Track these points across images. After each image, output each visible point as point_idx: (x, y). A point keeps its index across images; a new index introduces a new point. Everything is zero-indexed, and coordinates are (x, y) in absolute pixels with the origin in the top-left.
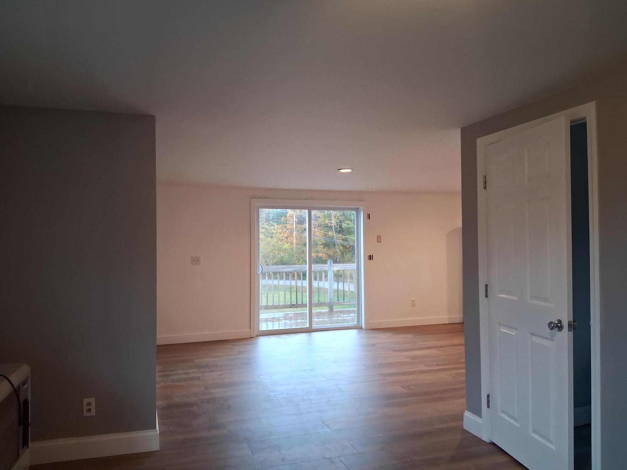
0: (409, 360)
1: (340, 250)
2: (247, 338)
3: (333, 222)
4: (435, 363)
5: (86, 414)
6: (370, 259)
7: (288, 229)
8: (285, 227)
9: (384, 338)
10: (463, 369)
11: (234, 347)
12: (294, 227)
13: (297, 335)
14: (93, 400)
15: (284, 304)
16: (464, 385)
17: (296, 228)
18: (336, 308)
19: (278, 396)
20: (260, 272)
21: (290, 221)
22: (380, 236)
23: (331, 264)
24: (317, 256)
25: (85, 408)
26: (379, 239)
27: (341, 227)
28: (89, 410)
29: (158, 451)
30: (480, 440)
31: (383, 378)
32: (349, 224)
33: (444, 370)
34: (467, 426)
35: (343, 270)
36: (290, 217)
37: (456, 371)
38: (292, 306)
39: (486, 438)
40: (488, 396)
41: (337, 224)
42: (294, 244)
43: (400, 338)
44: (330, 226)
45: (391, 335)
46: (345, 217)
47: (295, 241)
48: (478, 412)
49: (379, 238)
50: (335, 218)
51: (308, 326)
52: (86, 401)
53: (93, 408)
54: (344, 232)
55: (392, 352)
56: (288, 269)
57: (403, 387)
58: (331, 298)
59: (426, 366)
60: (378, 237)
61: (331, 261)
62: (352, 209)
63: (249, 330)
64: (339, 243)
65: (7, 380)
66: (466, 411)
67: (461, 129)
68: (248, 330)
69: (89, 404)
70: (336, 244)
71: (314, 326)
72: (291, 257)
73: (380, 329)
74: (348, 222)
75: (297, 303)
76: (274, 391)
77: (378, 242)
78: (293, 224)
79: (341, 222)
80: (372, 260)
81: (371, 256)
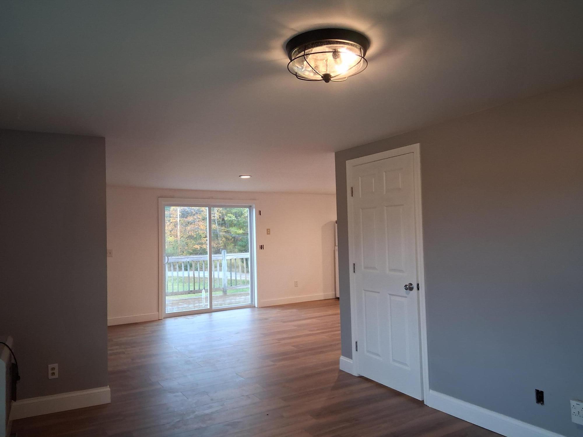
0: (295, 328)
1: (223, 241)
2: (156, 320)
3: (216, 215)
4: (316, 329)
5: (50, 377)
6: (261, 249)
7: (171, 223)
8: (169, 220)
9: (274, 313)
10: (339, 330)
11: (146, 328)
12: (178, 221)
13: (200, 316)
14: (56, 366)
15: (183, 290)
16: (340, 342)
17: (180, 221)
18: (229, 292)
19: (196, 360)
20: (166, 262)
21: (174, 215)
22: (269, 229)
23: (224, 254)
24: (201, 247)
25: (50, 372)
26: (268, 232)
27: (223, 220)
28: (53, 374)
29: (110, 403)
30: (351, 375)
31: (277, 341)
32: (230, 217)
33: (323, 333)
34: (342, 367)
35: (235, 259)
36: (173, 211)
37: (332, 333)
38: (190, 292)
39: (355, 374)
40: (356, 343)
41: (220, 218)
42: (179, 237)
43: (287, 312)
44: (213, 219)
45: (279, 310)
46: (227, 211)
47: (179, 234)
48: (350, 356)
49: (269, 230)
50: (218, 211)
51: (209, 307)
52: (50, 366)
53: (56, 371)
54: (226, 225)
55: (282, 323)
56: (186, 259)
57: (293, 346)
58: (225, 284)
59: (310, 331)
60: (267, 230)
61: (225, 252)
62: (245, 207)
63: (158, 313)
64: (222, 235)
65: (5, 346)
66: (341, 356)
67: (335, 153)
68: (156, 313)
69: (53, 369)
70: (219, 236)
71: (214, 307)
72: (175, 249)
73: (270, 306)
74: (230, 215)
75: (194, 289)
76: (192, 357)
77: (268, 234)
78: (177, 218)
79: (223, 215)
80: (263, 249)
81: (262, 246)
